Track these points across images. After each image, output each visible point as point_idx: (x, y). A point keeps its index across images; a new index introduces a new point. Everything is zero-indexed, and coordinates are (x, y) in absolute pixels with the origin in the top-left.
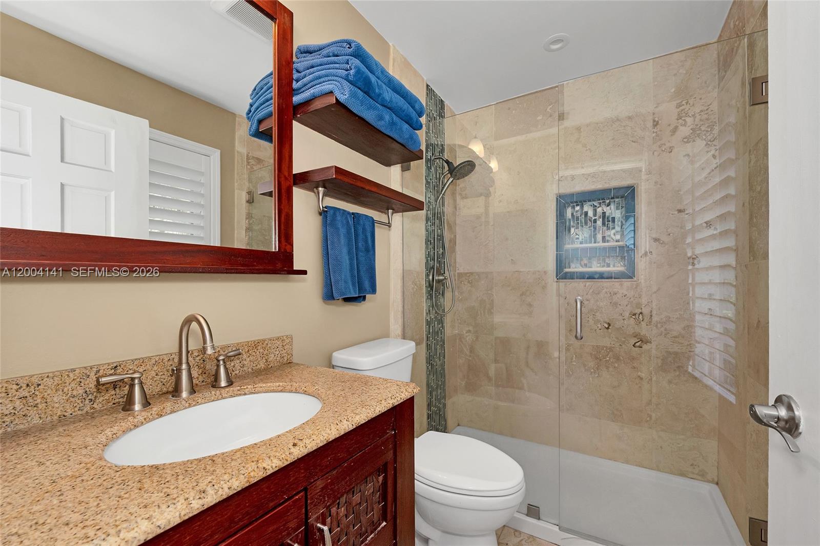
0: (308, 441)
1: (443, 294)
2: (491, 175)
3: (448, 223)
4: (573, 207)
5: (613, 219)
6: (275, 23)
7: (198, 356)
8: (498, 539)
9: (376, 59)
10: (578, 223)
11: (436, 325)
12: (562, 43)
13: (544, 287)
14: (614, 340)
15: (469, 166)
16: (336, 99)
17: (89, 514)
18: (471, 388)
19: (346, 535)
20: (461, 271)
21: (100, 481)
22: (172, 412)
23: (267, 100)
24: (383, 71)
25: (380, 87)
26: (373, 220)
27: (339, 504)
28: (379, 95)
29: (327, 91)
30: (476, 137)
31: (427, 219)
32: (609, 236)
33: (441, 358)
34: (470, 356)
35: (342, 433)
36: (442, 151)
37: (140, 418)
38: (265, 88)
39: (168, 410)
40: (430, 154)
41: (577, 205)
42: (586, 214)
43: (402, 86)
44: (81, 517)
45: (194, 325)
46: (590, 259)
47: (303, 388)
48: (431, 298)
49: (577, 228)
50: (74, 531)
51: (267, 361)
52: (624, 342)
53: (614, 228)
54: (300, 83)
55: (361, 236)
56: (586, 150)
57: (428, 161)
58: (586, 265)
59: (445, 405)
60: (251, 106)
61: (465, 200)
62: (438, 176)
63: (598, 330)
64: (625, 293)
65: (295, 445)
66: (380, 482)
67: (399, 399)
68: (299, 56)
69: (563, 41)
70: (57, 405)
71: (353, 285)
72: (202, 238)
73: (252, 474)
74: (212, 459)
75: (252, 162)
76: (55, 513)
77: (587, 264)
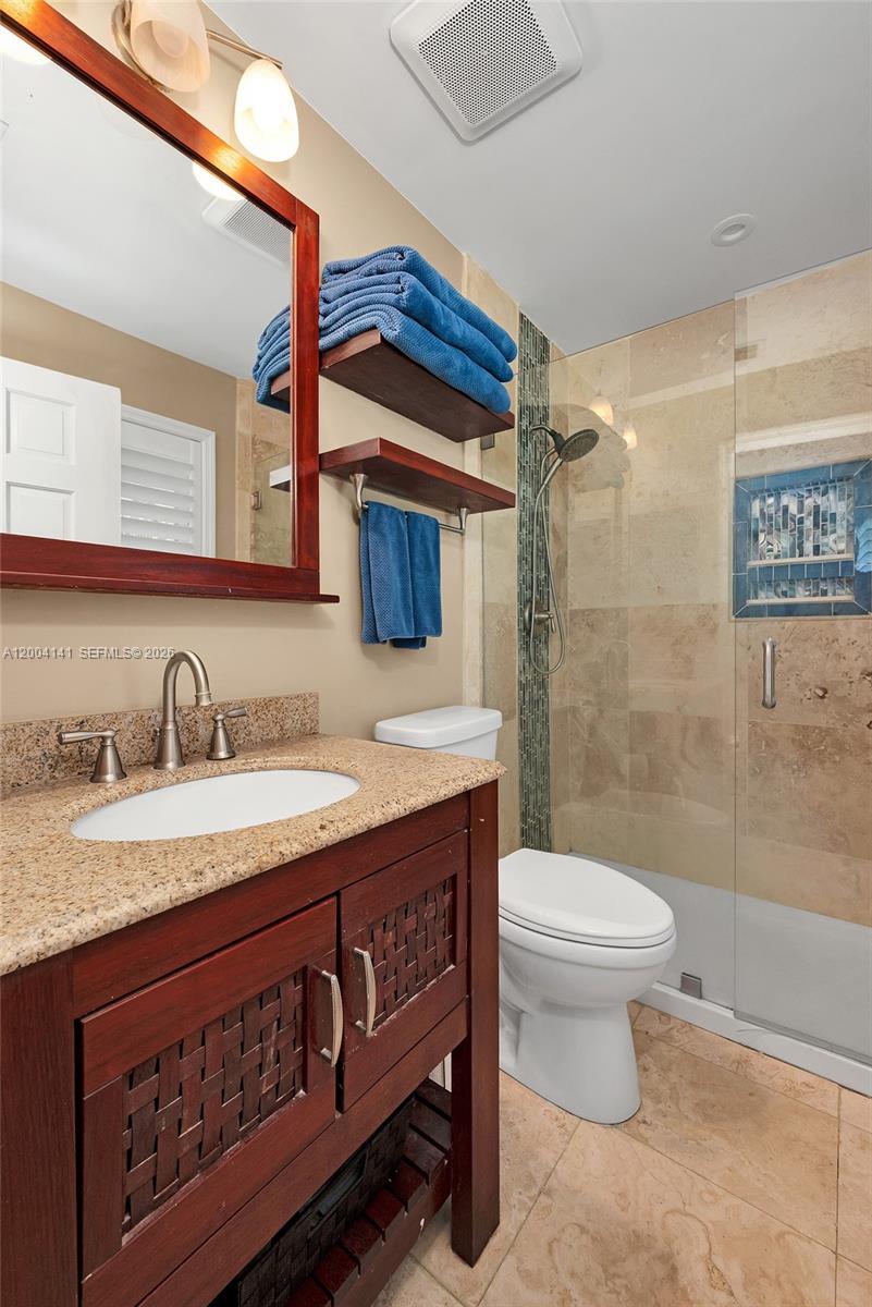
0: (341, 825)
1: (546, 642)
2: (624, 452)
3: (555, 531)
4: (764, 499)
5: (833, 516)
6: (293, 231)
7: (189, 714)
8: (633, 1023)
9: (442, 275)
10: (771, 525)
11: (535, 691)
12: (743, 230)
13: (713, 631)
14: (834, 718)
15: (588, 439)
16: (382, 337)
17: (58, 887)
18: (590, 791)
19: (396, 973)
20: (576, 606)
21: (68, 855)
22: (156, 788)
23: (282, 348)
24: (452, 292)
25: (447, 317)
26: (438, 524)
27: (385, 924)
28: (447, 328)
29: (368, 325)
30: (599, 395)
31: (521, 525)
32: (827, 545)
33: (544, 743)
34: (589, 742)
35: (390, 820)
36: (546, 417)
37: (114, 792)
38: (279, 330)
39: (150, 783)
40: (525, 423)
41: (769, 496)
42: (786, 509)
43: (481, 314)
44: (48, 890)
45: (184, 665)
46: (792, 582)
47: (334, 764)
48: (527, 649)
49: (770, 533)
50: (41, 903)
51: (282, 729)
52: (852, 719)
53: (834, 532)
54: (329, 318)
55: (418, 548)
56: (786, 404)
57: (522, 433)
58: (785, 594)
59: (549, 816)
60: (260, 358)
61: (582, 495)
62: (538, 457)
63: (805, 699)
64: (854, 637)
65: (322, 827)
66: (446, 904)
67: (474, 781)
68: (327, 279)
69: (743, 226)
70: (9, 769)
71: (408, 621)
72: (191, 546)
73: (264, 858)
74: (210, 838)
75: (260, 447)
76: (17, 884)
77: (786, 592)
